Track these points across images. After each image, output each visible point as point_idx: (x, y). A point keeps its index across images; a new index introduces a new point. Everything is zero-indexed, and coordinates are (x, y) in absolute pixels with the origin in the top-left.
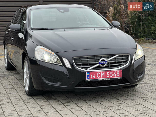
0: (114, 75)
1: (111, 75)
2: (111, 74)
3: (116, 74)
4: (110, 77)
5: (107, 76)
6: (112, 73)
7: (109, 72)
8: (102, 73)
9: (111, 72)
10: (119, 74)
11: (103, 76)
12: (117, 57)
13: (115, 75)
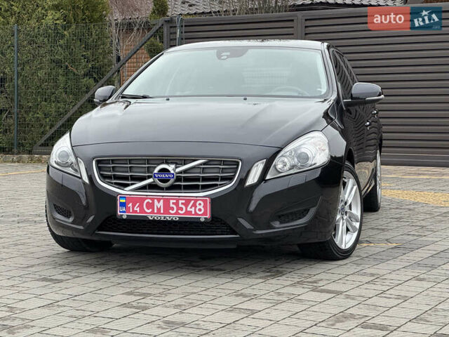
0: (189, 209)
1: (182, 209)
2: (180, 206)
3: (193, 208)
4: (177, 213)
5: (171, 211)
7: (175, 201)
9: (180, 202)
11: (159, 209)
13: (191, 209)
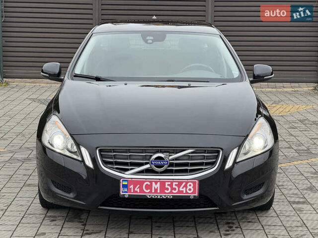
1: (175, 189)
2: (174, 186)
4: (171, 192)
5: (166, 191)
6: (176, 185)
7: (170, 183)
8: (154, 183)
9: (174, 183)
10: (191, 187)
11: (156, 190)
12: (192, 153)
13: (182, 190)
